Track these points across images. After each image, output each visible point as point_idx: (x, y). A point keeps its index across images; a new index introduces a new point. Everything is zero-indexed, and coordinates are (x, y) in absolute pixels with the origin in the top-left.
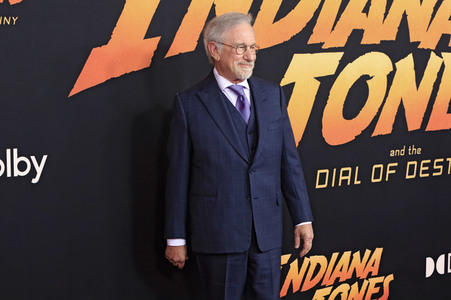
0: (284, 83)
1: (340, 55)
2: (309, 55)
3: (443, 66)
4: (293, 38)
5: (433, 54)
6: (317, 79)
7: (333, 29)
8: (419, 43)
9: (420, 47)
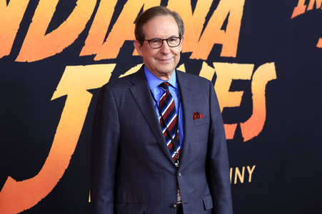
0: (56, 95)
1: (113, 66)
2: (81, 66)
3: (215, 77)
4: (65, 50)
5: (205, 64)
6: (90, 91)
7: (105, 41)
8: (190, 53)
9: (192, 57)
